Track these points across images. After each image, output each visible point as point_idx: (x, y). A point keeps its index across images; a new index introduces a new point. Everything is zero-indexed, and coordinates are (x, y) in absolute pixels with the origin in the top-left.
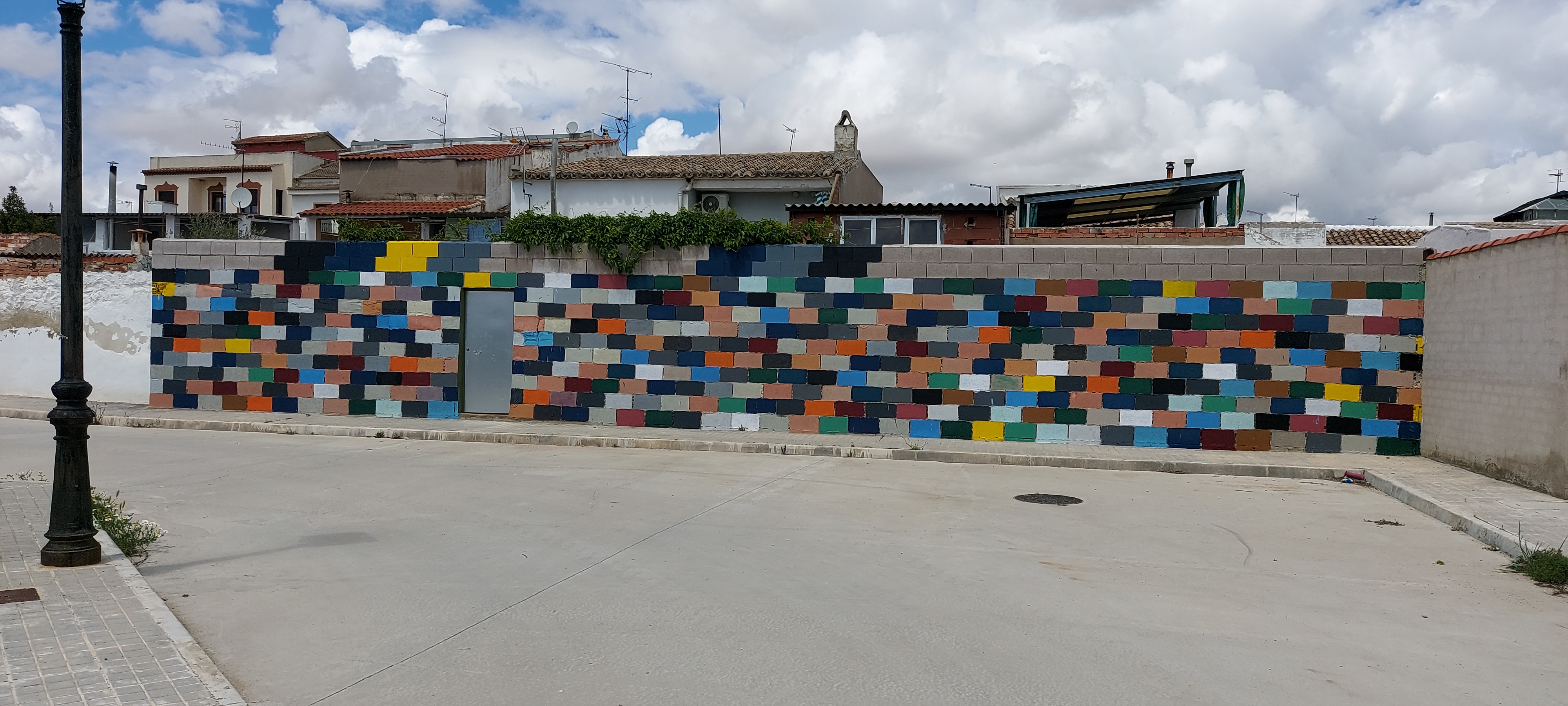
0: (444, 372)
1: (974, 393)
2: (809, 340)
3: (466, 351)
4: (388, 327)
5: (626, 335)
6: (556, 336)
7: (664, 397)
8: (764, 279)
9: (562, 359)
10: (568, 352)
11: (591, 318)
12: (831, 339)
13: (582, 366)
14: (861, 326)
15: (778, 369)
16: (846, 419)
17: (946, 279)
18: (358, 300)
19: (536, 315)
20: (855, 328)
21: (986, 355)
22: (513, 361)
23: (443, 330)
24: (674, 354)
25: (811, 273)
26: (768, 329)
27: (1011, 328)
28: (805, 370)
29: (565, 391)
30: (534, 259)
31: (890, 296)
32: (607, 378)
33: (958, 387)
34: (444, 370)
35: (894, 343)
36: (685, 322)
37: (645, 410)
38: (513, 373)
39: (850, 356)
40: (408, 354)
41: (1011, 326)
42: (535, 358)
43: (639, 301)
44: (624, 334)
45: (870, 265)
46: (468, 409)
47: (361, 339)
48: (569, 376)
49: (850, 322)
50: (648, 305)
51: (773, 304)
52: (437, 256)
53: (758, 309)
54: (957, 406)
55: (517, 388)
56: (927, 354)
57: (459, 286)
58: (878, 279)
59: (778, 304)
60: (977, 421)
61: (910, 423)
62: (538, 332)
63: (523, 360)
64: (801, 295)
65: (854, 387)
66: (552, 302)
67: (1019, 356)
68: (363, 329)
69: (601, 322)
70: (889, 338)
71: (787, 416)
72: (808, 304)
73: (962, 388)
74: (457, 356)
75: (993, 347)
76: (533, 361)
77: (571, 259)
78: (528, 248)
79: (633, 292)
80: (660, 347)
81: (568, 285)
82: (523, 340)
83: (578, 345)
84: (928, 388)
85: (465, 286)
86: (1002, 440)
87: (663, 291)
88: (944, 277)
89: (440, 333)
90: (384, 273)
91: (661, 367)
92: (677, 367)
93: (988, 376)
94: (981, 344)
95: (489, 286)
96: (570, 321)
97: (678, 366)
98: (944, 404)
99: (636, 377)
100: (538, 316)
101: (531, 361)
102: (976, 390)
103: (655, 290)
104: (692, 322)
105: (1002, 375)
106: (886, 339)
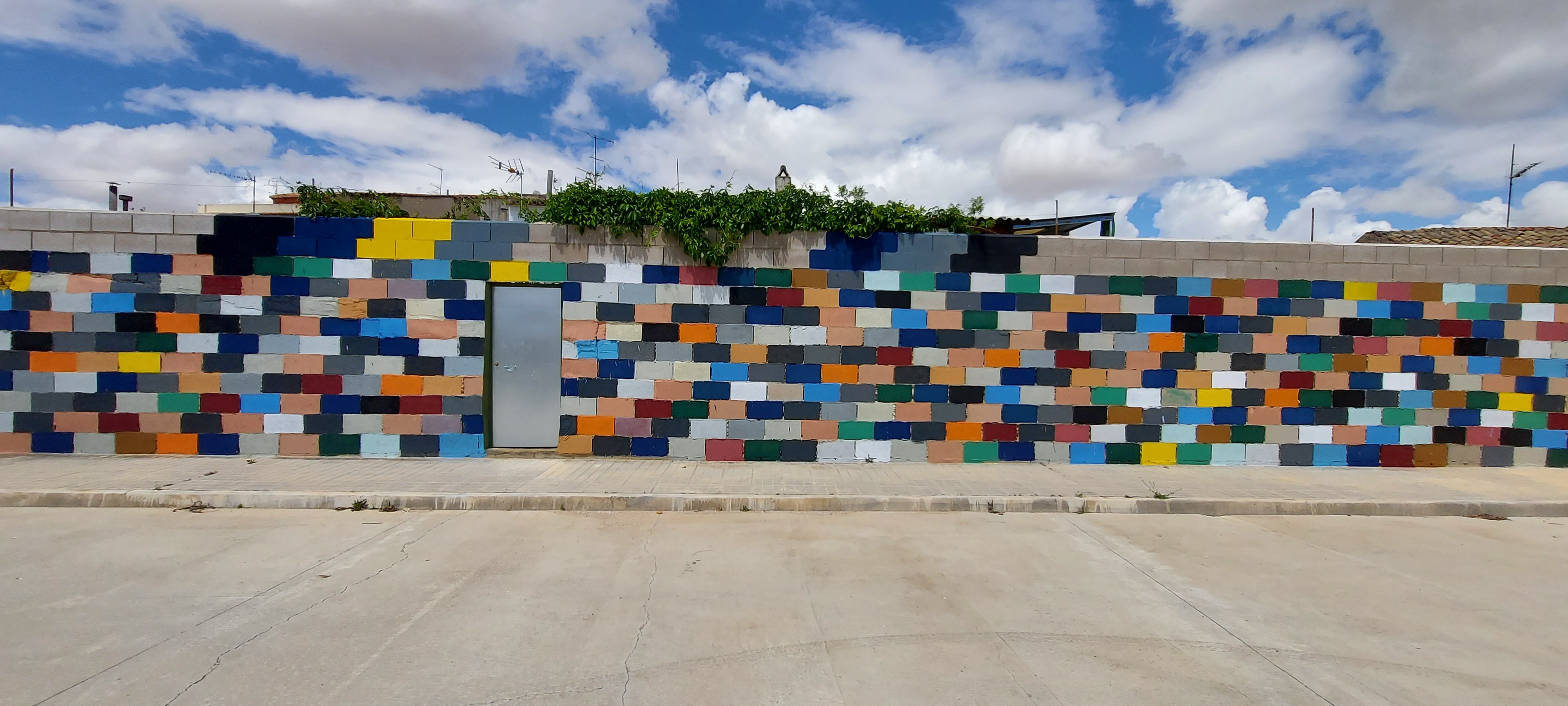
0: (462, 395)
1: (1143, 409)
2: (951, 349)
3: (495, 367)
4: (378, 336)
5: (718, 344)
6: (622, 345)
7: (769, 423)
8: (896, 274)
9: (630, 375)
10: (640, 367)
11: (671, 322)
12: (978, 348)
13: (658, 385)
14: (1013, 332)
15: (913, 385)
16: (995, 445)
17: (1111, 276)
18: (331, 298)
19: (594, 317)
20: (1007, 334)
21: (1156, 365)
22: (563, 379)
23: (461, 338)
24: (781, 368)
25: (953, 266)
26: (901, 336)
27: (1184, 334)
28: (947, 386)
29: (636, 417)
30: (590, 245)
31: (1048, 297)
32: (693, 400)
33: (1125, 403)
34: (463, 392)
35: (1052, 353)
36: (795, 327)
37: (744, 440)
38: (563, 394)
39: (1000, 368)
40: (408, 371)
41: (1184, 332)
42: (594, 375)
43: (733, 301)
44: (715, 343)
45: (1025, 260)
46: (496, 442)
47: (336, 351)
48: (641, 398)
49: (1001, 326)
50: (746, 306)
51: (907, 305)
52: (450, 239)
53: (888, 311)
54: (1124, 425)
55: (568, 414)
56: (1090, 365)
57: (484, 280)
58: (1032, 276)
59: (914, 305)
60: (1146, 443)
61: (1070, 446)
62: (597, 341)
63: (576, 377)
64: (942, 295)
65: (1005, 405)
66: (616, 302)
67: (1193, 367)
68: (339, 337)
69: (683, 328)
70: (1048, 346)
71: (925, 442)
72: (950, 306)
73: (1129, 404)
74: (481, 372)
75: (1165, 356)
76: (591, 379)
77: (642, 245)
78: (582, 231)
79: (727, 289)
80: (762, 359)
81: (639, 279)
82: (576, 351)
83: (653, 357)
84: (1091, 405)
85: (492, 280)
86: (1174, 464)
87: (767, 287)
88: (1110, 275)
89: (456, 342)
90: (370, 261)
91: (765, 384)
92: (785, 384)
93: (1159, 390)
94: (1151, 353)
95: (525, 279)
96: (641, 326)
97: (787, 383)
98: (1110, 423)
99: (732, 398)
100: (596, 320)
101: (588, 379)
102: (1145, 406)
103: (755, 286)
104: (804, 327)
105: (1174, 389)
106: (1044, 348)
